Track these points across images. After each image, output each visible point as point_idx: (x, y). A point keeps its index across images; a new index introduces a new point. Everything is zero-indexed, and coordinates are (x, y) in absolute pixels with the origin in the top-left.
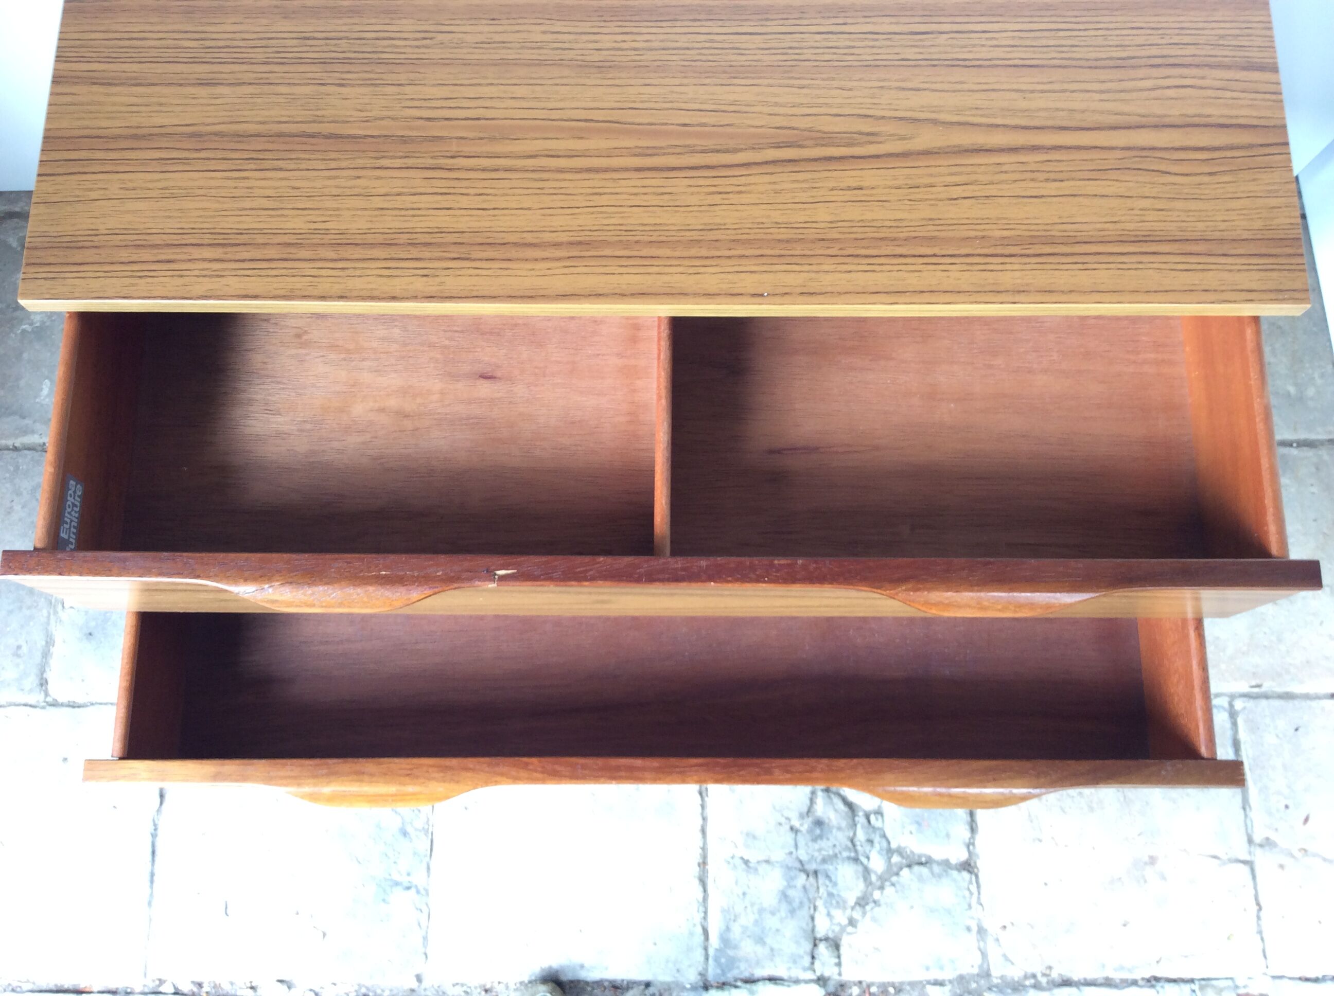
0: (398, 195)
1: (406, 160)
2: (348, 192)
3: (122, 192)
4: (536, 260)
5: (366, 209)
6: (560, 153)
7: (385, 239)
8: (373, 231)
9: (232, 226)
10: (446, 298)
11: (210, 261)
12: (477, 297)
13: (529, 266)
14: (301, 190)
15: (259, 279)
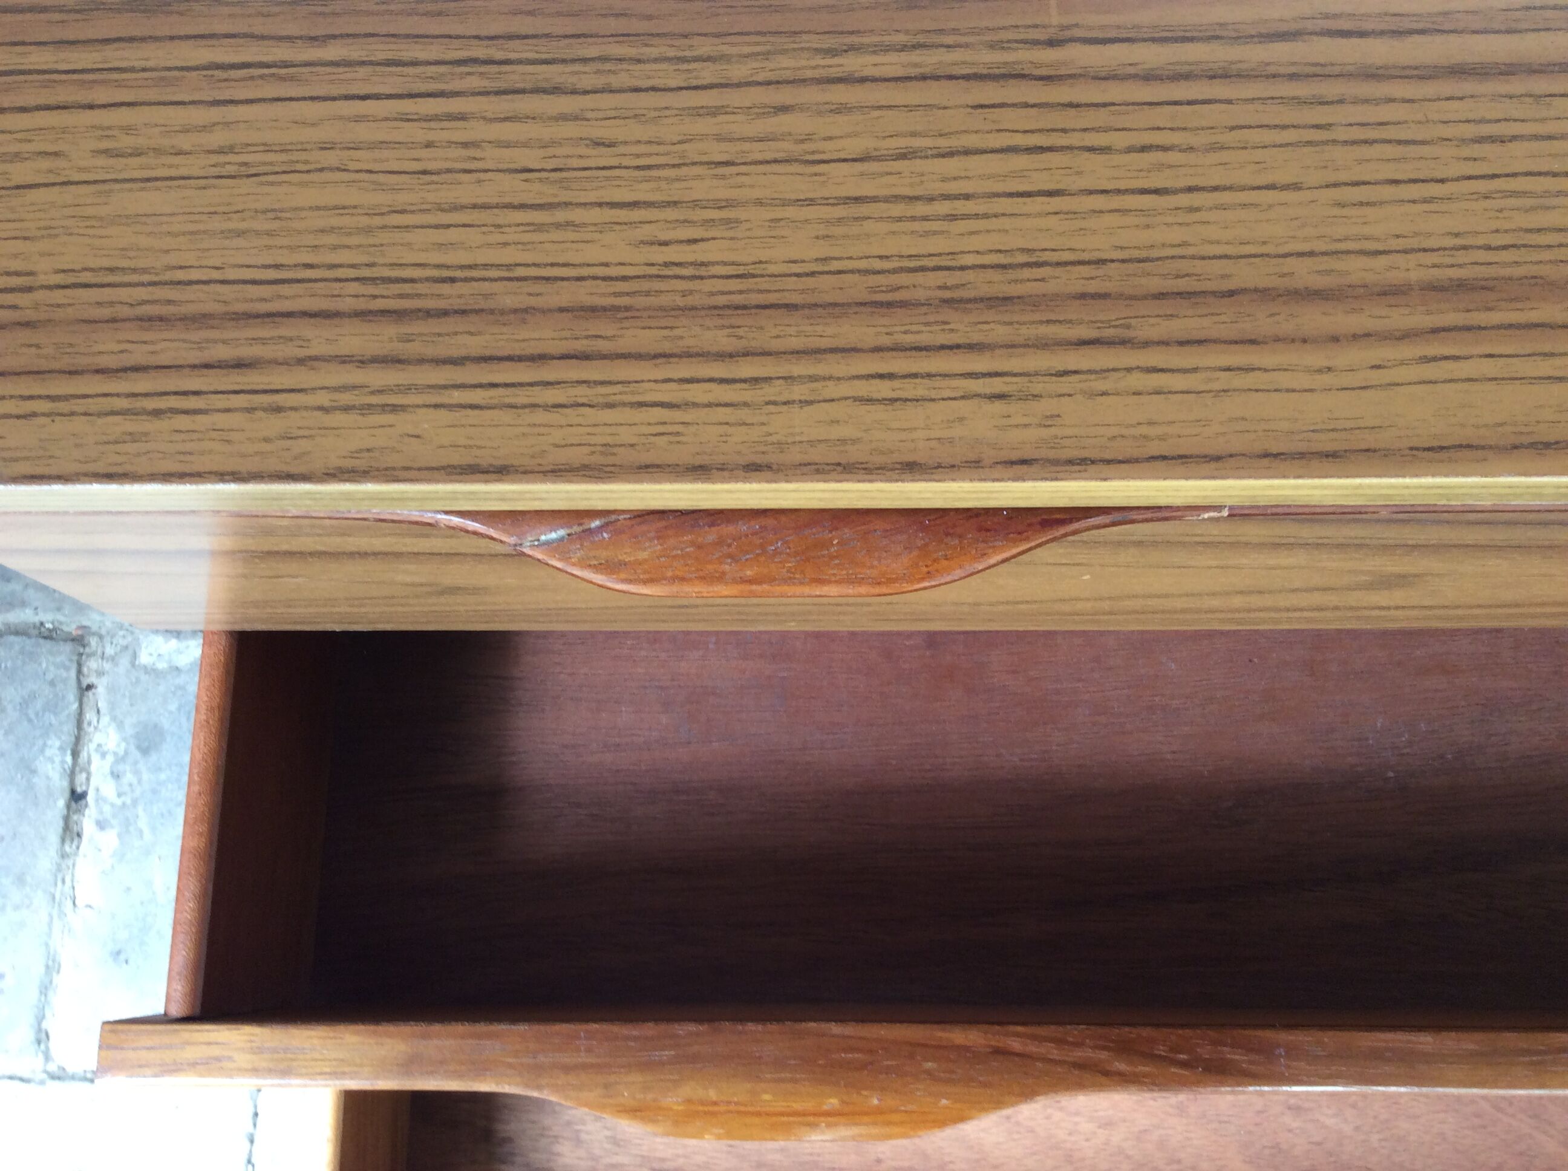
0: (903, 156)
1: (915, 57)
2: (758, 152)
3: (101, 161)
4: (1335, 339)
5: (811, 202)
6: (1369, 26)
7: (873, 290)
8: (835, 265)
9: (422, 258)
10: (1070, 462)
11: (363, 362)
12: (1164, 458)
13: (1315, 358)
14: (622, 149)
15: (506, 416)
